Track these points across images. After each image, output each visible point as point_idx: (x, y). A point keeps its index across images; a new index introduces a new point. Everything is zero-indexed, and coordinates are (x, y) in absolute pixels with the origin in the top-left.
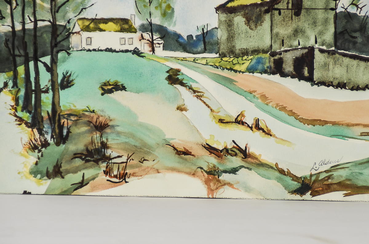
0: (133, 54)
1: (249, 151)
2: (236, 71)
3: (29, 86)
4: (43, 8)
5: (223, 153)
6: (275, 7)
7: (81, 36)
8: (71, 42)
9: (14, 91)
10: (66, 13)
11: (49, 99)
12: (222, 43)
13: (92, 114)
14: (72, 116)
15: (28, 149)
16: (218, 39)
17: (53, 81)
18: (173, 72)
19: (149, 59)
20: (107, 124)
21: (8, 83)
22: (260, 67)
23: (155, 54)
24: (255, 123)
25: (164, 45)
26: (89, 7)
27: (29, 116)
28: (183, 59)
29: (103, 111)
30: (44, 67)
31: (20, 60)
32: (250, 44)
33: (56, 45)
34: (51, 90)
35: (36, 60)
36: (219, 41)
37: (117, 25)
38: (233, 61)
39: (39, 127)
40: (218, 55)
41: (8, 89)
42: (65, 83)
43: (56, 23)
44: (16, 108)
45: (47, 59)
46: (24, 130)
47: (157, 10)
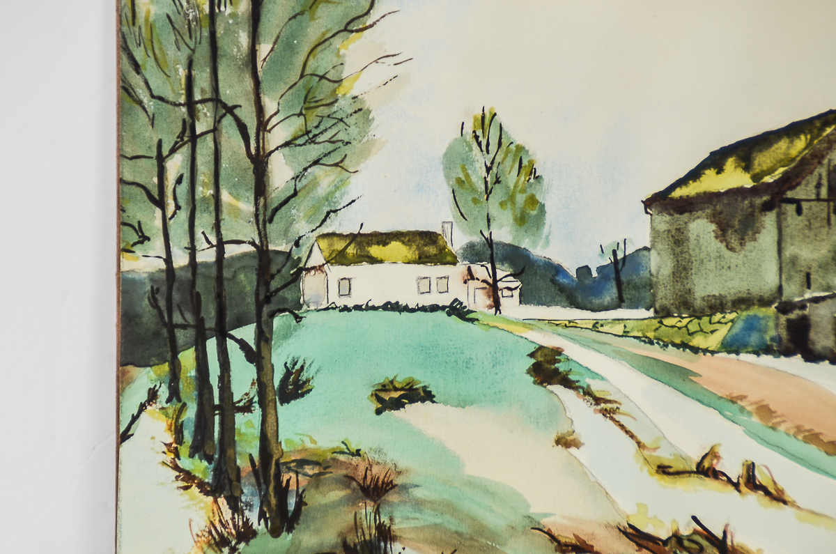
0: (449, 314)
1: (732, 542)
2: (695, 350)
3: (206, 396)
4: (236, 212)
5: (669, 546)
6: (789, 196)
7: (327, 275)
8: (303, 291)
9: (172, 408)
10: (291, 222)
11: (253, 427)
12: (661, 283)
13: (355, 460)
14: (308, 465)
15: (205, 547)
16: (651, 275)
17: (262, 384)
18: (546, 355)
19: (488, 325)
20: (391, 481)
21: (157, 391)
22: (754, 339)
23: (500, 313)
24: (745, 473)
25: (523, 292)
26: (344, 207)
27: (207, 468)
28: (567, 323)
29: (379, 451)
30: (240, 350)
31: (186, 337)
32: (729, 284)
33: (268, 299)
34: (257, 406)
35: (222, 335)
36: (654, 279)
37: (410, 248)
38: (688, 326)
39: (232, 493)
40: (651, 313)
41: (158, 404)
42: (290, 387)
43: (267, 246)
44: (176, 448)
45: (247, 333)
46: (195, 502)
47: (505, 209)
